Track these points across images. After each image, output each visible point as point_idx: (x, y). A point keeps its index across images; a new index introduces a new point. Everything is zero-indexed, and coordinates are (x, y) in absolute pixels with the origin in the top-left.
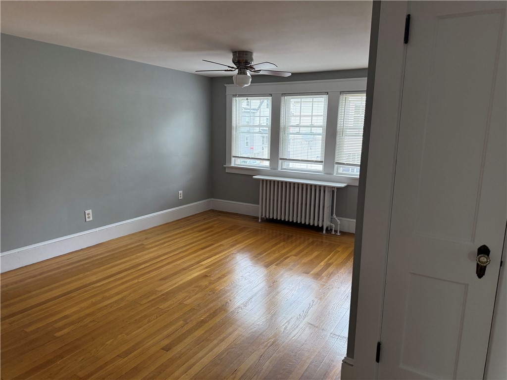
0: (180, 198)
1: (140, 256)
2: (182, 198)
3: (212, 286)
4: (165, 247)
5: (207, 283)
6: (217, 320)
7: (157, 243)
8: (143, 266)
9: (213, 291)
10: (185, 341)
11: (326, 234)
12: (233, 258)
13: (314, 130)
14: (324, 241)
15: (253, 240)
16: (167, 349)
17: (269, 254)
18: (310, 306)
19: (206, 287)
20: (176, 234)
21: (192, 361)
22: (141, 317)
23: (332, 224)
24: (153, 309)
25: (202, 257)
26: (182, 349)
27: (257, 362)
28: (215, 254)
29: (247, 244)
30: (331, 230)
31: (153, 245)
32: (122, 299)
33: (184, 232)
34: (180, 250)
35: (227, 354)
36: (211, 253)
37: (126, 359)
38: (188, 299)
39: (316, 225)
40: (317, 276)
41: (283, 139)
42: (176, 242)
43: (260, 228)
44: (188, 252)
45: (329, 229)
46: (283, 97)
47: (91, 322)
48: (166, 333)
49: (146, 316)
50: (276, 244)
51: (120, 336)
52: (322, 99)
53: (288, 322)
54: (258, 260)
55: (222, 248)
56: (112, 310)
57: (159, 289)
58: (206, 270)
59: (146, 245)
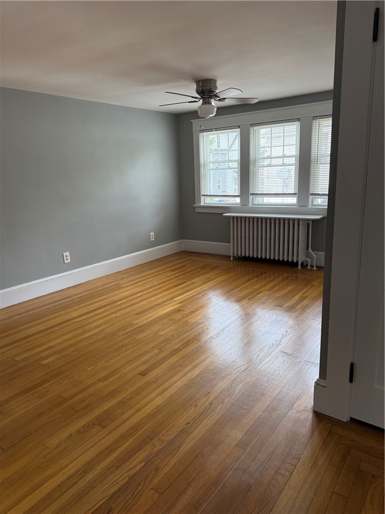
0: (152, 240)
1: (117, 294)
2: (153, 239)
3: (185, 319)
4: (140, 285)
5: (180, 316)
6: (190, 348)
7: (132, 283)
8: (120, 303)
9: (186, 323)
10: (161, 367)
11: (302, 269)
12: (205, 294)
13: (286, 161)
14: (299, 276)
15: (225, 277)
16: (143, 374)
17: (241, 289)
18: (283, 336)
19: (180, 320)
20: (150, 274)
21: (167, 384)
22: (119, 347)
23: (307, 259)
24: (130, 339)
25: (175, 294)
26: (158, 374)
27: (229, 386)
28: (188, 291)
29: (219, 281)
30: (307, 265)
31: (128, 284)
32: (101, 332)
33: (157, 271)
34: (154, 288)
35: (201, 378)
36: (183, 290)
37: (105, 383)
38: (162, 331)
39: (290, 260)
40: (291, 309)
41: (253, 173)
42: (149, 281)
43: (232, 266)
44: (162, 290)
45: (305, 264)
46: (252, 128)
47: (73, 351)
48: (142, 360)
49: (123, 346)
50: (249, 280)
51: (100, 363)
52: (295, 127)
53: (261, 350)
54: (231, 295)
55: (194, 285)
56: (91, 341)
57: (135, 322)
58: (179, 305)
59: (122, 284)
